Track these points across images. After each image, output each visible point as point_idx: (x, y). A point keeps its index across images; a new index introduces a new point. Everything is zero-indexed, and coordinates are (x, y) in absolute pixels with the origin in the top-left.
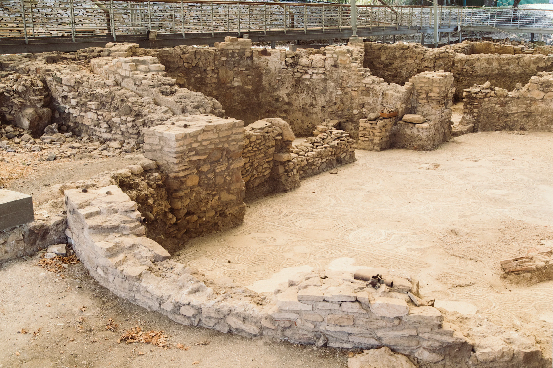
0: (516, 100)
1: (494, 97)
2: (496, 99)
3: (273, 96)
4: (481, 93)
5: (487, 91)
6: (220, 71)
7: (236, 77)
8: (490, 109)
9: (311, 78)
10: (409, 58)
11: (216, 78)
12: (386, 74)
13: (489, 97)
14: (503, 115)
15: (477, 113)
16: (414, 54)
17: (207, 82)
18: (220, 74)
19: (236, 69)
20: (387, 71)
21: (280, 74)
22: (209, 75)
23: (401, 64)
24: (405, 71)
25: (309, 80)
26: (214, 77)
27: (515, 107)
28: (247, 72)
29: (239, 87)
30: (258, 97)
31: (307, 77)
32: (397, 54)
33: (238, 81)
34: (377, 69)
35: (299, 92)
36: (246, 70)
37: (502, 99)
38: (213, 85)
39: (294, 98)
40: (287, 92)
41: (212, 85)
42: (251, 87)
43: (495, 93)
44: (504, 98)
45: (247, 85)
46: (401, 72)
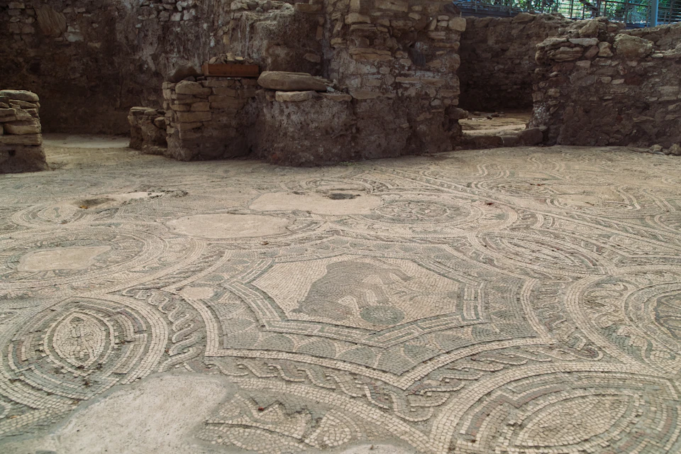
0: (674, 65)
1: (607, 58)
2: (614, 63)
3: (134, 60)
4: (569, 46)
5: (587, 41)
6: (38, 12)
7: (71, 26)
8: (593, 90)
9: (182, 19)
10: (534, 38)
11: (32, 25)
12: (496, 68)
13: (593, 58)
14: (632, 105)
15: (556, 98)
16: (542, 29)
17: (11, 30)
18: (40, 18)
19: (68, 10)
20: (498, 63)
21: (140, 17)
22: (13, 18)
23: (520, 50)
24: (527, 62)
25: (179, 25)
26: (27, 24)
27: (672, 85)
28: (89, 16)
29: (77, 44)
30: (112, 63)
31: (177, 17)
32: (514, 32)
33: (74, 33)
34: (482, 61)
35: (168, 49)
36: (88, 12)
37: (634, 64)
38: (27, 39)
39: (162, 62)
40: (153, 53)
41: (24, 37)
42: (100, 44)
43: (611, 48)
44: (639, 62)
45: (91, 41)
46: (520, 63)
